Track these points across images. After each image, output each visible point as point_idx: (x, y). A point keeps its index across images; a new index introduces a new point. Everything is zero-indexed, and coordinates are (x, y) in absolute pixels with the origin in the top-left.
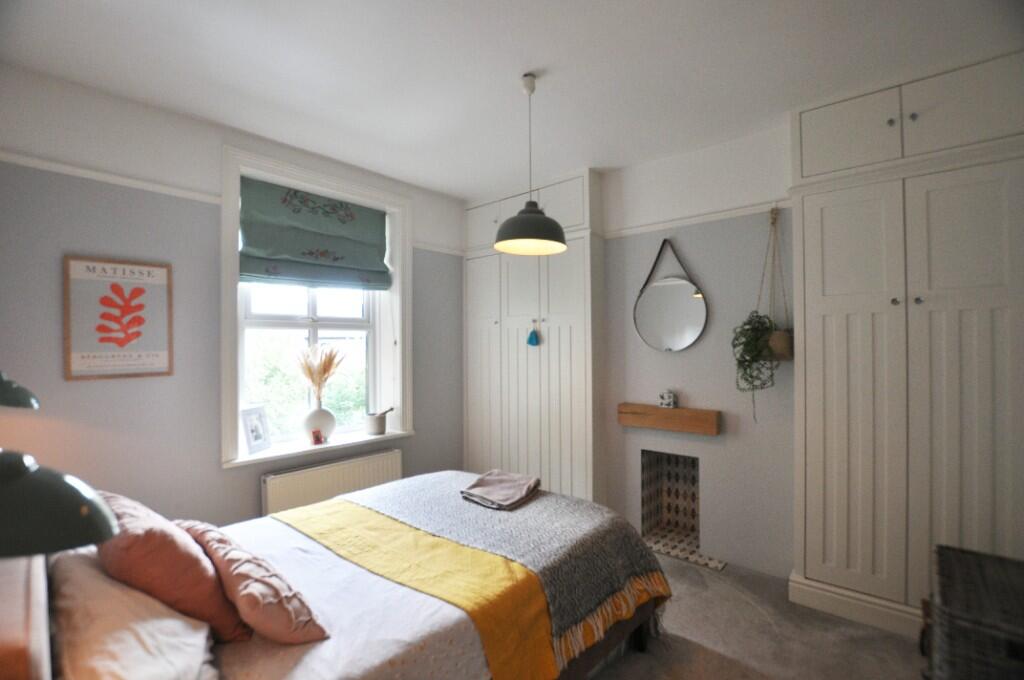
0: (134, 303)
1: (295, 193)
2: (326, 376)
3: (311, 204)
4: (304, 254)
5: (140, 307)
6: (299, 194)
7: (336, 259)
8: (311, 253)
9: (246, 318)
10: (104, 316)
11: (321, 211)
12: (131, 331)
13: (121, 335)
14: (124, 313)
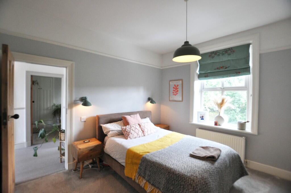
0: (177, 88)
1: (213, 53)
2: (222, 106)
3: (218, 54)
4: (215, 69)
5: (178, 88)
6: (214, 52)
7: (226, 68)
8: (218, 68)
9: (203, 89)
10: (174, 90)
11: (221, 54)
12: (177, 93)
13: (175, 94)
14: (176, 90)
